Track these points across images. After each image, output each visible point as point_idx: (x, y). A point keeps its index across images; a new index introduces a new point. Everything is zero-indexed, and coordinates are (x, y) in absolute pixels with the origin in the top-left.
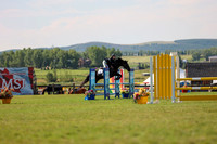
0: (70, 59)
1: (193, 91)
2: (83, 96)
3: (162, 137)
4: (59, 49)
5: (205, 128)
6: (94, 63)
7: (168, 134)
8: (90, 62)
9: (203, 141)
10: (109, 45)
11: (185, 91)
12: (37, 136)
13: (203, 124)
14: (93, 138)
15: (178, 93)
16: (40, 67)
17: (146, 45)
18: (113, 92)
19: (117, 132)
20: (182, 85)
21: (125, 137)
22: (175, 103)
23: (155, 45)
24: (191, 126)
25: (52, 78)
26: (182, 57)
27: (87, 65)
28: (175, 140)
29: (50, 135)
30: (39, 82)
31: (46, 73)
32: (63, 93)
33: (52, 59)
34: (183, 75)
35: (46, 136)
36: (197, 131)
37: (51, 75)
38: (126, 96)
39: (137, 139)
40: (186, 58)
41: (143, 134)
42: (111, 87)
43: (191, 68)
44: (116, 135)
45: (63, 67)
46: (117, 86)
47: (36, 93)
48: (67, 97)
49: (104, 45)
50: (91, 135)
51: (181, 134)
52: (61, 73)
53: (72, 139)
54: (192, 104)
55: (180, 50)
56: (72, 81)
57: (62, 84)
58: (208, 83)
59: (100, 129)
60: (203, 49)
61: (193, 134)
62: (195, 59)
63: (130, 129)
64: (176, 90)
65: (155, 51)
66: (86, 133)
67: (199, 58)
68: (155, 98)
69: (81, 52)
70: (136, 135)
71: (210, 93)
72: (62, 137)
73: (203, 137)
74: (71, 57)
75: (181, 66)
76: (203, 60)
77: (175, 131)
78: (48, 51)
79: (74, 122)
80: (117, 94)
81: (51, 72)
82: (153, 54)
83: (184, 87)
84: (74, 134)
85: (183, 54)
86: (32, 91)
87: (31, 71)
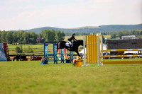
0: (31, 38)
1: (111, 58)
2: (40, 62)
3: (92, 88)
4: (23, 31)
5: (119, 82)
6: (47, 40)
7: (95, 86)
8: (44, 40)
9: (118, 90)
10: (57, 29)
11: (107, 58)
12: (9, 88)
13: (118, 80)
14: (47, 89)
15: (102, 60)
16: (11, 43)
17: (81, 29)
18: (60, 59)
19: (62, 85)
20: (104, 54)
21: (68, 88)
22: (100, 66)
23: (86, 29)
24: (110, 81)
25: (19, 50)
26: (104, 36)
27: (42, 42)
28: (100, 89)
29: (18, 87)
30: (10, 53)
31: (15, 47)
32: (27, 60)
33: (19, 38)
34: (105, 48)
35: (16, 88)
36: (114, 84)
37: (18, 48)
38: (68, 61)
39: (75, 89)
40: (107, 37)
41: (79, 86)
42: (58, 56)
43: (110, 44)
44: (61, 87)
45: (27, 43)
46: (62, 55)
47: (9, 60)
48: (29, 63)
49: (53, 29)
50: (45, 87)
51: (104, 86)
52: (25, 47)
53: (32, 90)
54: (111, 66)
55: (103, 32)
56: (32, 52)
57: (26, 54)
58: (122, 53)
59: (51, 83)
60: (117, 31)
61: (112, 86)
62: (113, 38)
63: (71, 83)
64: (100, 58)
65: (87, 33)
66: (42, 85)
67: (115, 37)
68: (87, 63)
69: (38, 33)
70: (75, 87)
71: (123, 60)
72: (26, 88)
73: (118, 88)
74: (32, 37)
75: (103, 42)
76: (118, 39)
77: (100, 84)
78: (16, 32)
79: (34, 79)
80: (63, 60)
81: (19, 46)
82: (85, 34)
83: (106, 56)
84: (34, 86)
85: (105, 34)
86: (6, 59)
87: (5, 46)
